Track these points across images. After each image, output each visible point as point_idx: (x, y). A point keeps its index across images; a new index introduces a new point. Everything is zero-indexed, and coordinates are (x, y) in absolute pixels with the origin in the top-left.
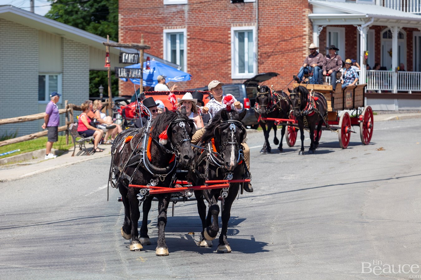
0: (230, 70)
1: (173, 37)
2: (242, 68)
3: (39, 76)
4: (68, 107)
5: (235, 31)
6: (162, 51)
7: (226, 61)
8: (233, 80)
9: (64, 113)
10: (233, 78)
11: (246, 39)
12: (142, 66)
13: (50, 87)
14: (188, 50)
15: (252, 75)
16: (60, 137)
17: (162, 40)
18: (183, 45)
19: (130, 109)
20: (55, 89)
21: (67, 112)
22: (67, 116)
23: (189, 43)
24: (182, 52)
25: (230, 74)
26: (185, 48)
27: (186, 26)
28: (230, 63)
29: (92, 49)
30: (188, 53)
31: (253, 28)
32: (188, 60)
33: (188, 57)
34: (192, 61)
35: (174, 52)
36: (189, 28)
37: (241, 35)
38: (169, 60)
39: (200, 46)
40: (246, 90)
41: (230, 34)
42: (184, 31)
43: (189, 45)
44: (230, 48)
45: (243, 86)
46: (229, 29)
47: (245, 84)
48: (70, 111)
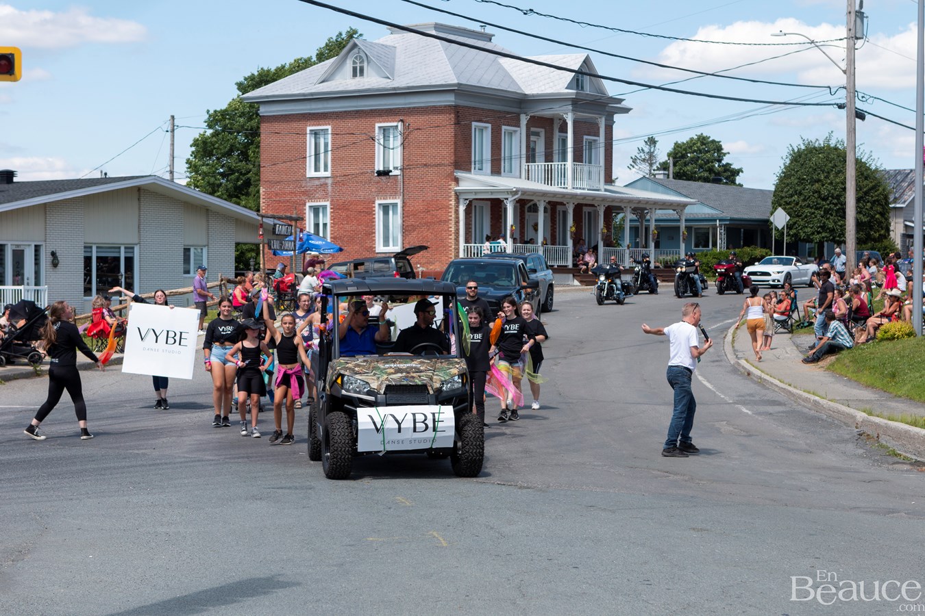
0: (375, 244)
1: (316, 210)
2: (386, 243)
3: (184, 249)
4: (222, 280)
5: (380, 204)
6: (305, 224)
7: (371, 234)
8: (378, 253)
9: (217, 286)
10: (377, 251)
11: (391, 212)
12: (295, 238)
13: (195, 260)
14: (331, 223)
15: (398, 249)
16: (208, 311)
17: (305, 213)
18: (326, 219)
19: (284, 282)
20: (201, 262)
21: (220, 285)
22: (221, 289)
23: (332, 216)
24: (325, 225)
25: (375, 248)
26: (328, 221)
27: (330, 199)
28: (374, 237)
29: (239, 222)
30: (332, 227)
31: (399, 201)
32: (332, 234)
33: (331, 231)
34: (336, 234)
35: (317, 225)
36: (332, 201)
37: (386, 208)
38: (312, 232)
39: (343, 220)
40: (396, 263)
41: (374, 207)
42: (328, 204)
43: (333, 218)
44: (374, 222)
45: (393, 260)
46: (374, 202)
47: (395, 257)
48: (224, 284)
